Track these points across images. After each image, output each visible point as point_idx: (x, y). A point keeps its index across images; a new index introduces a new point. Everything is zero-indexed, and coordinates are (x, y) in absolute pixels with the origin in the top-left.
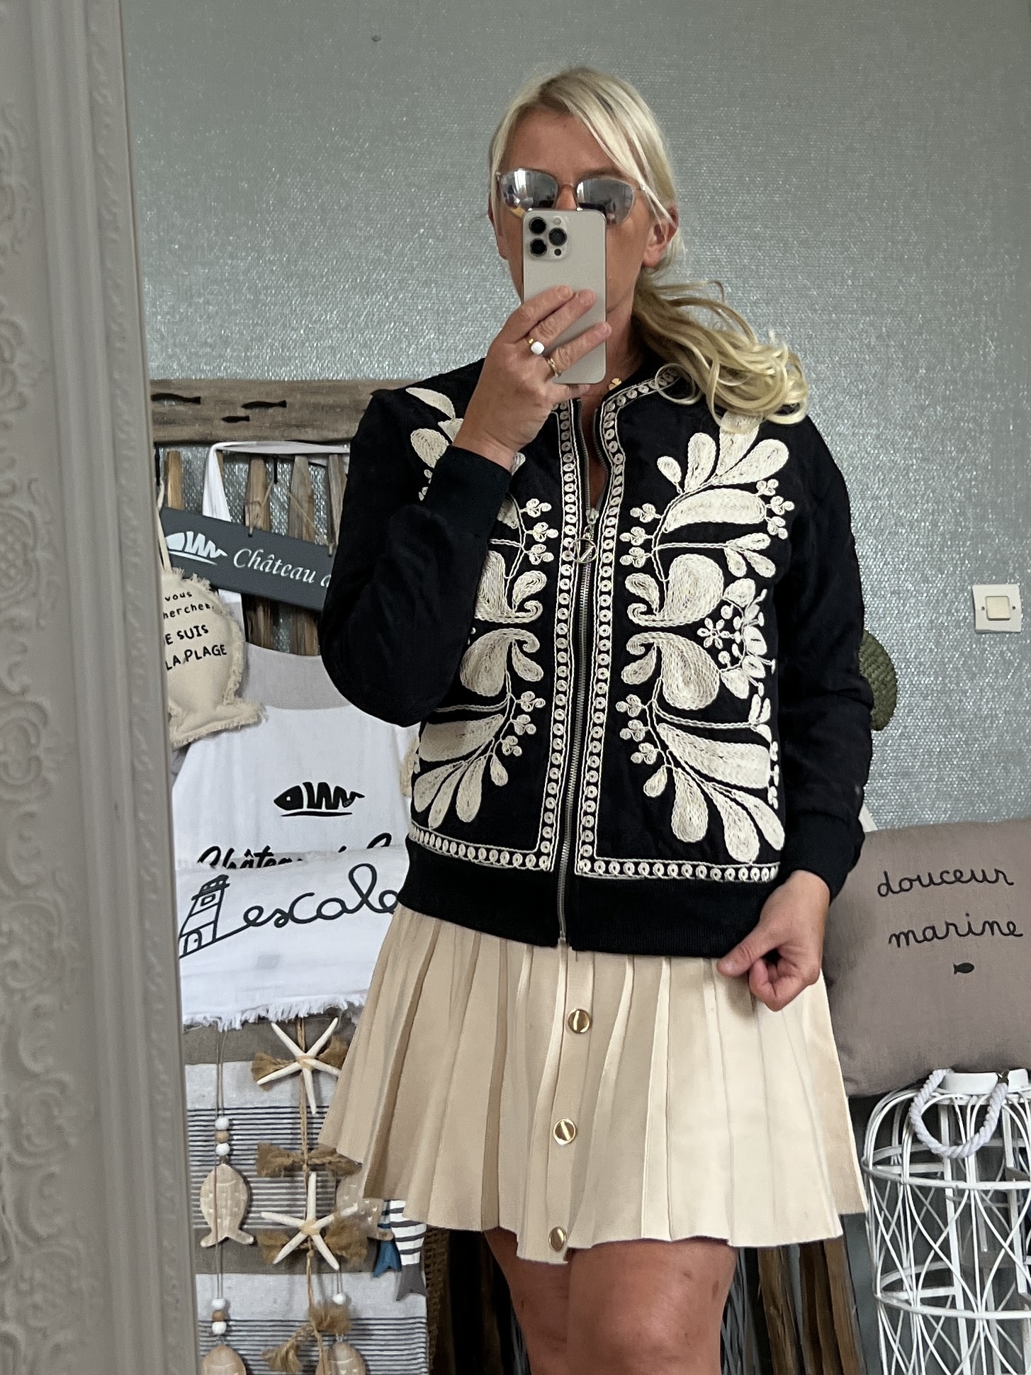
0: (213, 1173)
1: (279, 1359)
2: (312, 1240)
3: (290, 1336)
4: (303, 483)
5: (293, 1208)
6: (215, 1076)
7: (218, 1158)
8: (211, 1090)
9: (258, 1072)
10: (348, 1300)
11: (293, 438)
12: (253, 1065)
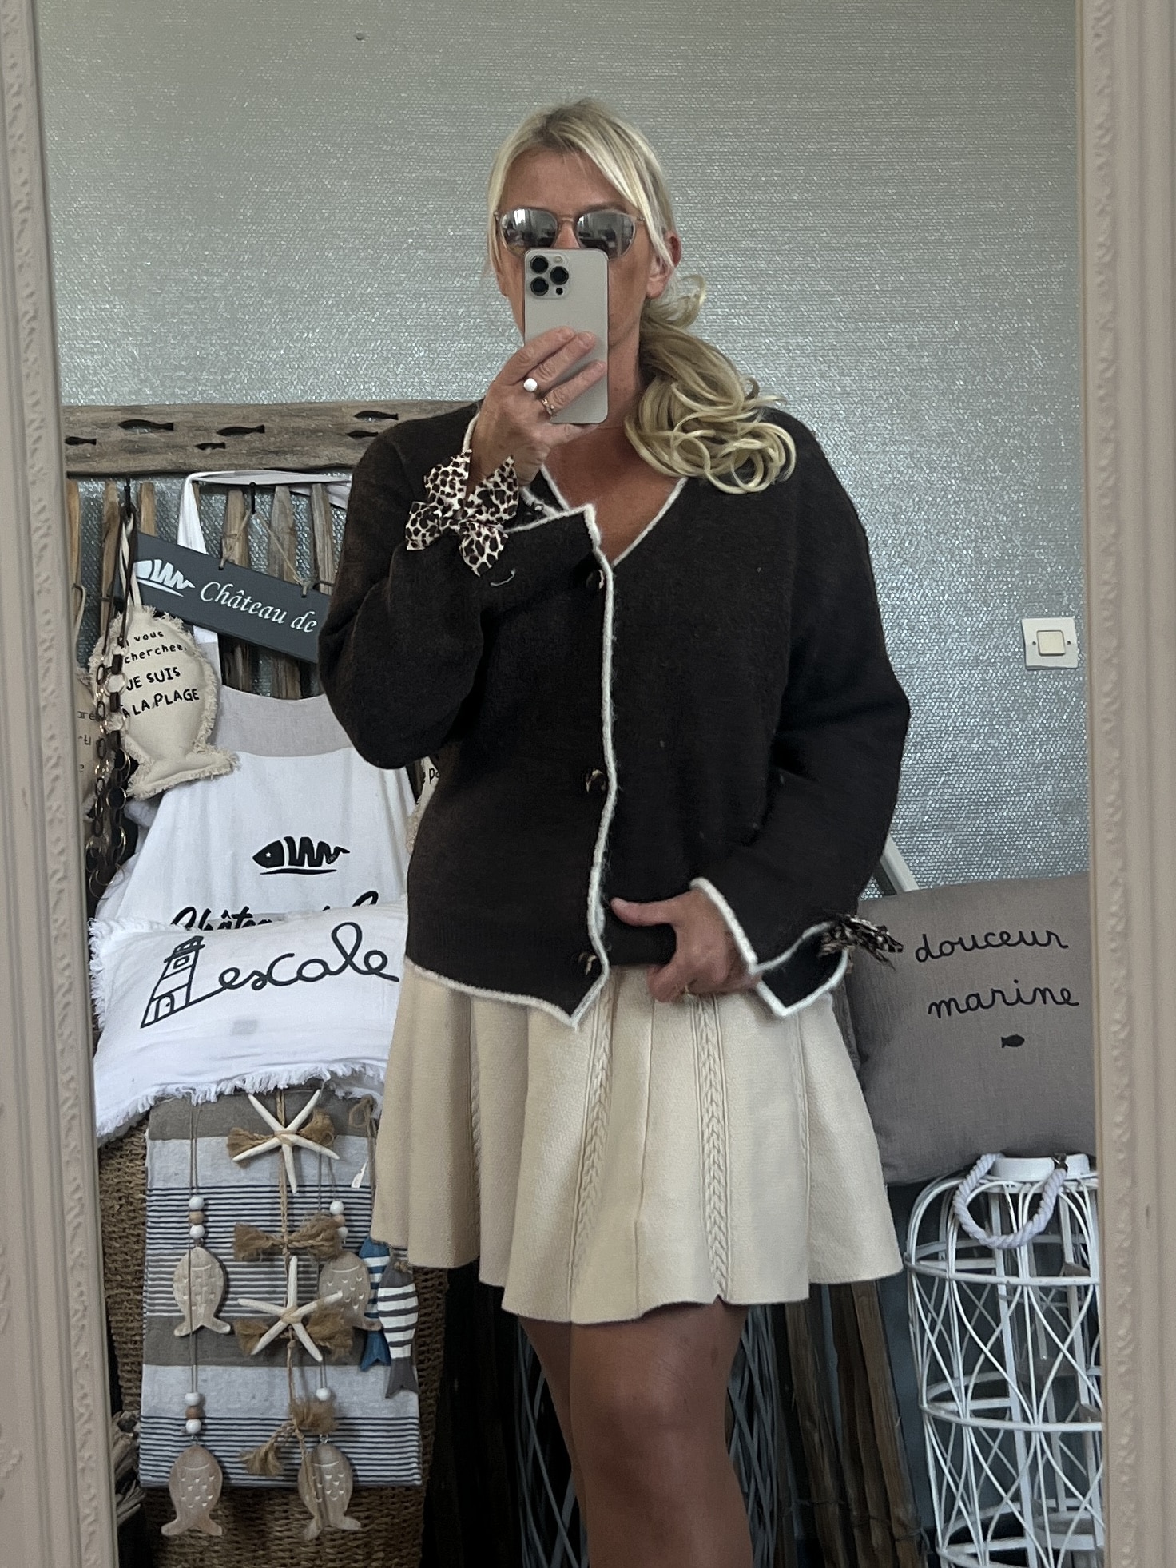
0: (187, 1256)
1: (257, 1459)
2: (293, 1329)
3: (269, 1436)
4: (283, 512)
5: (275, 1294)
6: (189, 1154)
7: (192, 1241)
8: (186, 1167)
9: (234, 1148)
10: (333, 1396)
11: (273, 466)
12: (229, 1139)
